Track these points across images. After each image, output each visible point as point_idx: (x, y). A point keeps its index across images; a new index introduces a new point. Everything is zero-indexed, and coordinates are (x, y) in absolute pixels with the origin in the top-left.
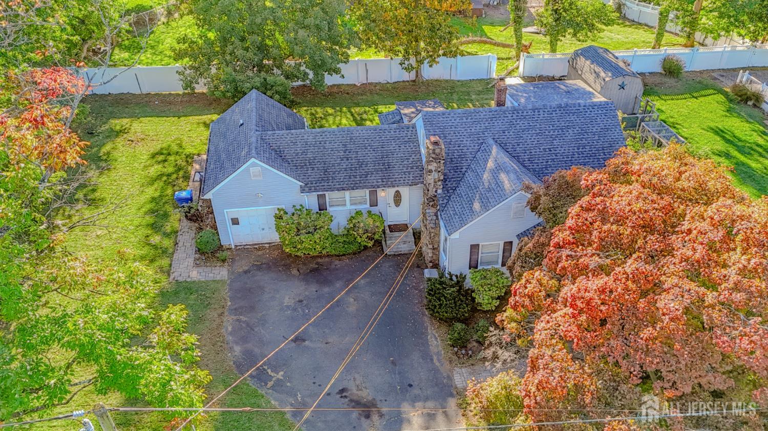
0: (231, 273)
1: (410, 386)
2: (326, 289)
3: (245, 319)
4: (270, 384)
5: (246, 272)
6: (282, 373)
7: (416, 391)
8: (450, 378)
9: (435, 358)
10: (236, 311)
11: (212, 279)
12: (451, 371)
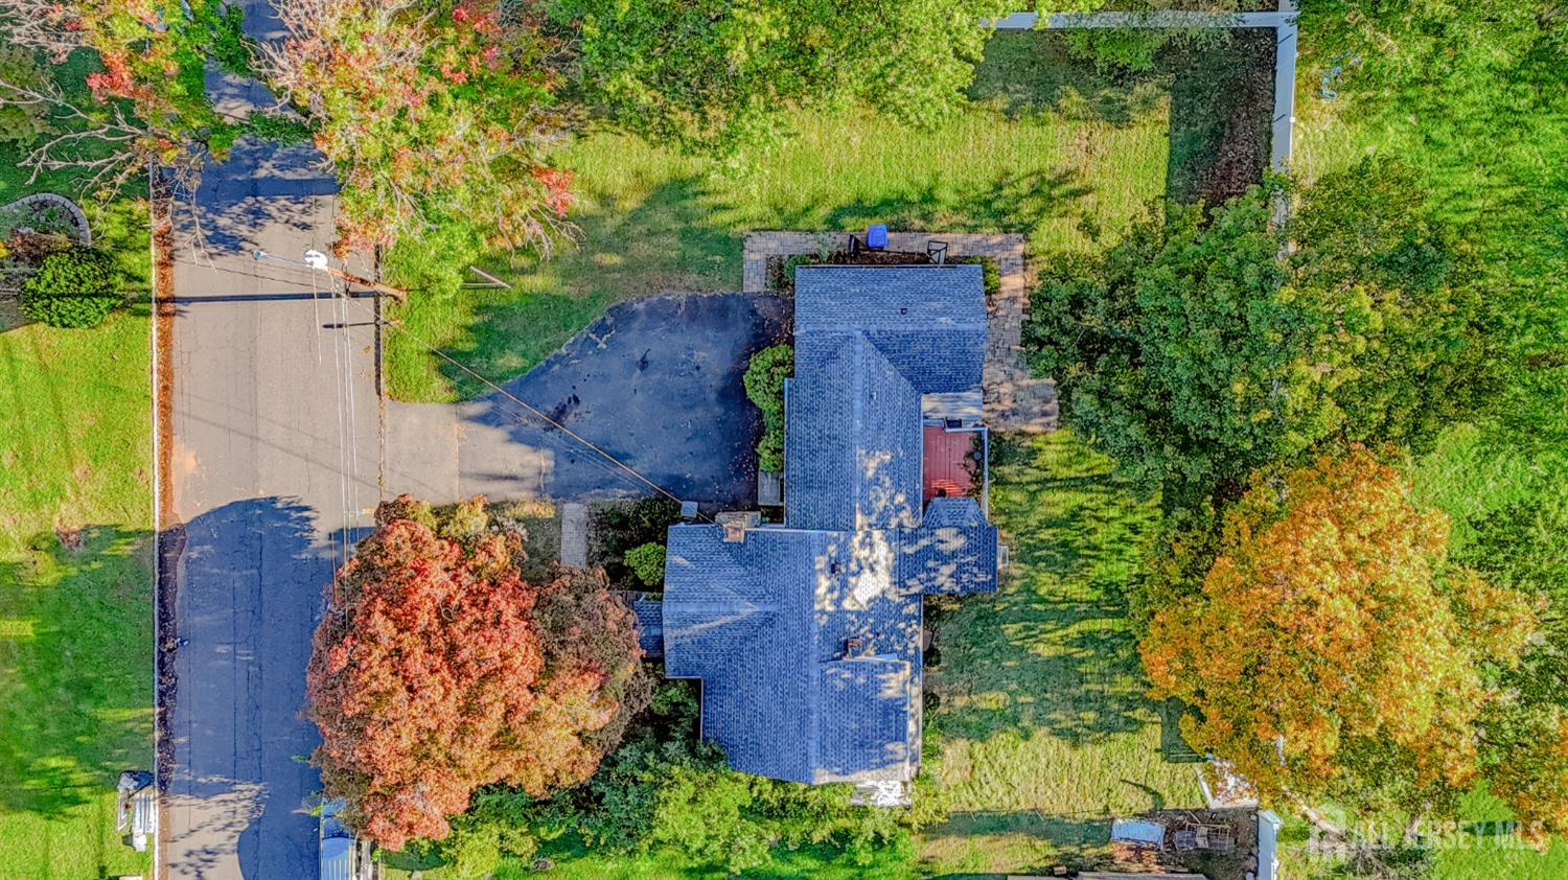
0: (755, 296)
1: (573, 461)
2: (712, 397)
3: (679, 312)
4: (593, 336)
5: (754, 312)
6: (605, 347)
7: (567, 465)
8: (576, 500)
9: (601, 491)
10: (693, 302)
11: (745, 275)
12: (584, 503)
